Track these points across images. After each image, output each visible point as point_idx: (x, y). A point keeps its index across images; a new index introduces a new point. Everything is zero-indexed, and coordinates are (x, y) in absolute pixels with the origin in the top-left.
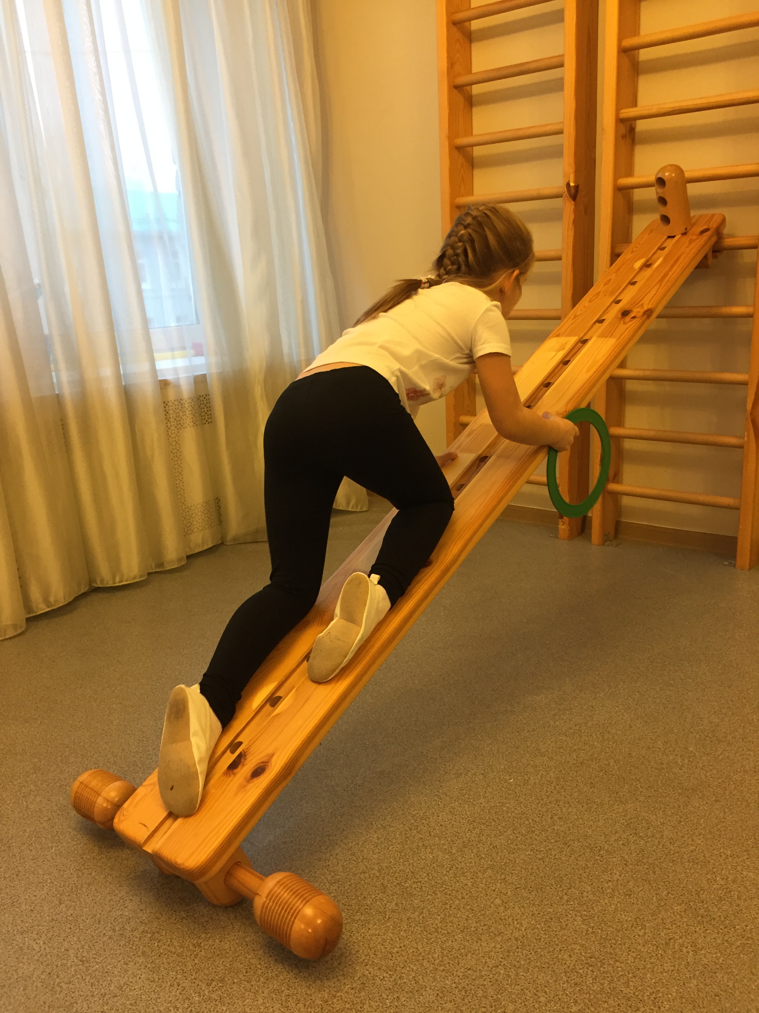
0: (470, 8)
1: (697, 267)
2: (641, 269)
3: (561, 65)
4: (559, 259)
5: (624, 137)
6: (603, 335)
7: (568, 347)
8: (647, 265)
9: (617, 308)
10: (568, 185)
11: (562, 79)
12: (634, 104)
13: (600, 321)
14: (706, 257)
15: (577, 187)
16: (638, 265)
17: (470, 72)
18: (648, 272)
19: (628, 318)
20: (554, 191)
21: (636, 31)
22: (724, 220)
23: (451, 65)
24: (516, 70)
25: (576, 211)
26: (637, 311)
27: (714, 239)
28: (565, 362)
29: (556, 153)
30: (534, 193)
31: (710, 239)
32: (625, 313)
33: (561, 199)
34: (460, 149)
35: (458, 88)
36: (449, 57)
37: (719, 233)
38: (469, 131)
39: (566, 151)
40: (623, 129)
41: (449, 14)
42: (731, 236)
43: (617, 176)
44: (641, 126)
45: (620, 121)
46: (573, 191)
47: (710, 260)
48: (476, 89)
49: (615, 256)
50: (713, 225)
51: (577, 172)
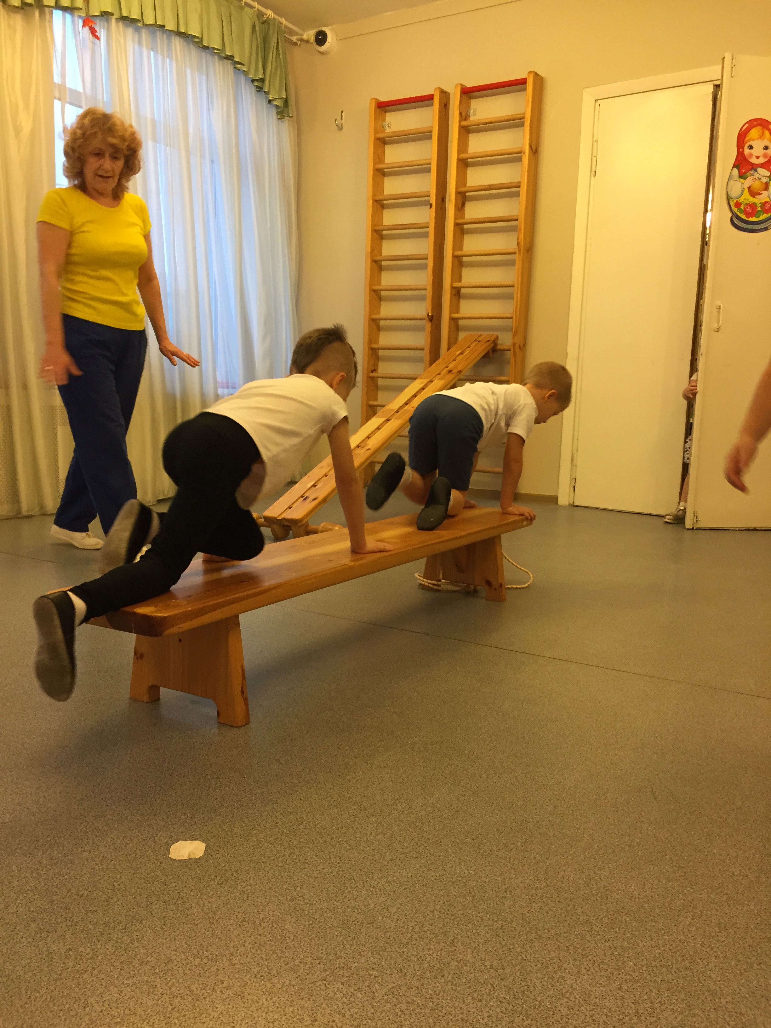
0: (382, 225)
1: (483, 357)
2: (459, 355)
3: (427, 259)
4: (423, 349)
5: (455, 295)
6: (439, 379)
7: (425, 383)
8: (462, 353)
9: (447, 369)
10: (428, 314)
11: (426, 264)
12: (460, 281)
13: (439, 374)
14: (488, 352)
15: (432, 316)
16: (458, 353)
17: (381, 255)
18: (462, 356)
19: (451, 373)
20: (421, 317)
21: (461, 249)
22: (497, 337)
23: (372, 250)
24: (406, 257)
25: (431, 326)
26: (455, 371)
27: (492, 345)
28: (423, 388)
29: (423, 298)
30: (412, 317)
31: (491, 344)
32: (450, 371)
33: (424, 321)
34: (375, 291)
35: (376, 262)
36: (371, 247)
37: (495, 342)
38: (380, 284)
39: (427, 298)
40: (454, 292)
41: (373, 226)
42: (502, 345)
43: (451, 312)
44: (463, 291)
45: (453, 288)
46: (430, 317)
47: (491, 354)
48: (384, 263)
49: (449, 349)
50: (492, 339)
51: (432, 309)
